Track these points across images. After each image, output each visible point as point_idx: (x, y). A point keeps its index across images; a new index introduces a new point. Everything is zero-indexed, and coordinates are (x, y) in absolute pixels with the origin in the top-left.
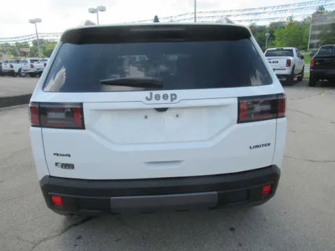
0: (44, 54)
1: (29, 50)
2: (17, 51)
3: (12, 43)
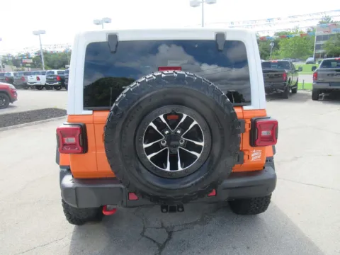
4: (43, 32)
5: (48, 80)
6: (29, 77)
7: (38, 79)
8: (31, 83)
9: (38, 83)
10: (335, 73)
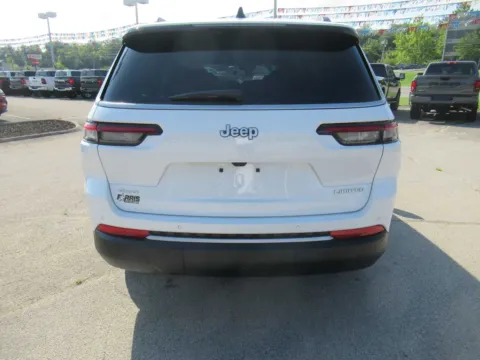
0: (63, 63)
1: (40, 57)
2: (24, 58)
3: (16, 47)
4: (53, 15)
5: (59, 84)
6: (31, 79)
7: (44, 82)
8: (33, 87)
9: (44, 88)
10: (440, 81)
